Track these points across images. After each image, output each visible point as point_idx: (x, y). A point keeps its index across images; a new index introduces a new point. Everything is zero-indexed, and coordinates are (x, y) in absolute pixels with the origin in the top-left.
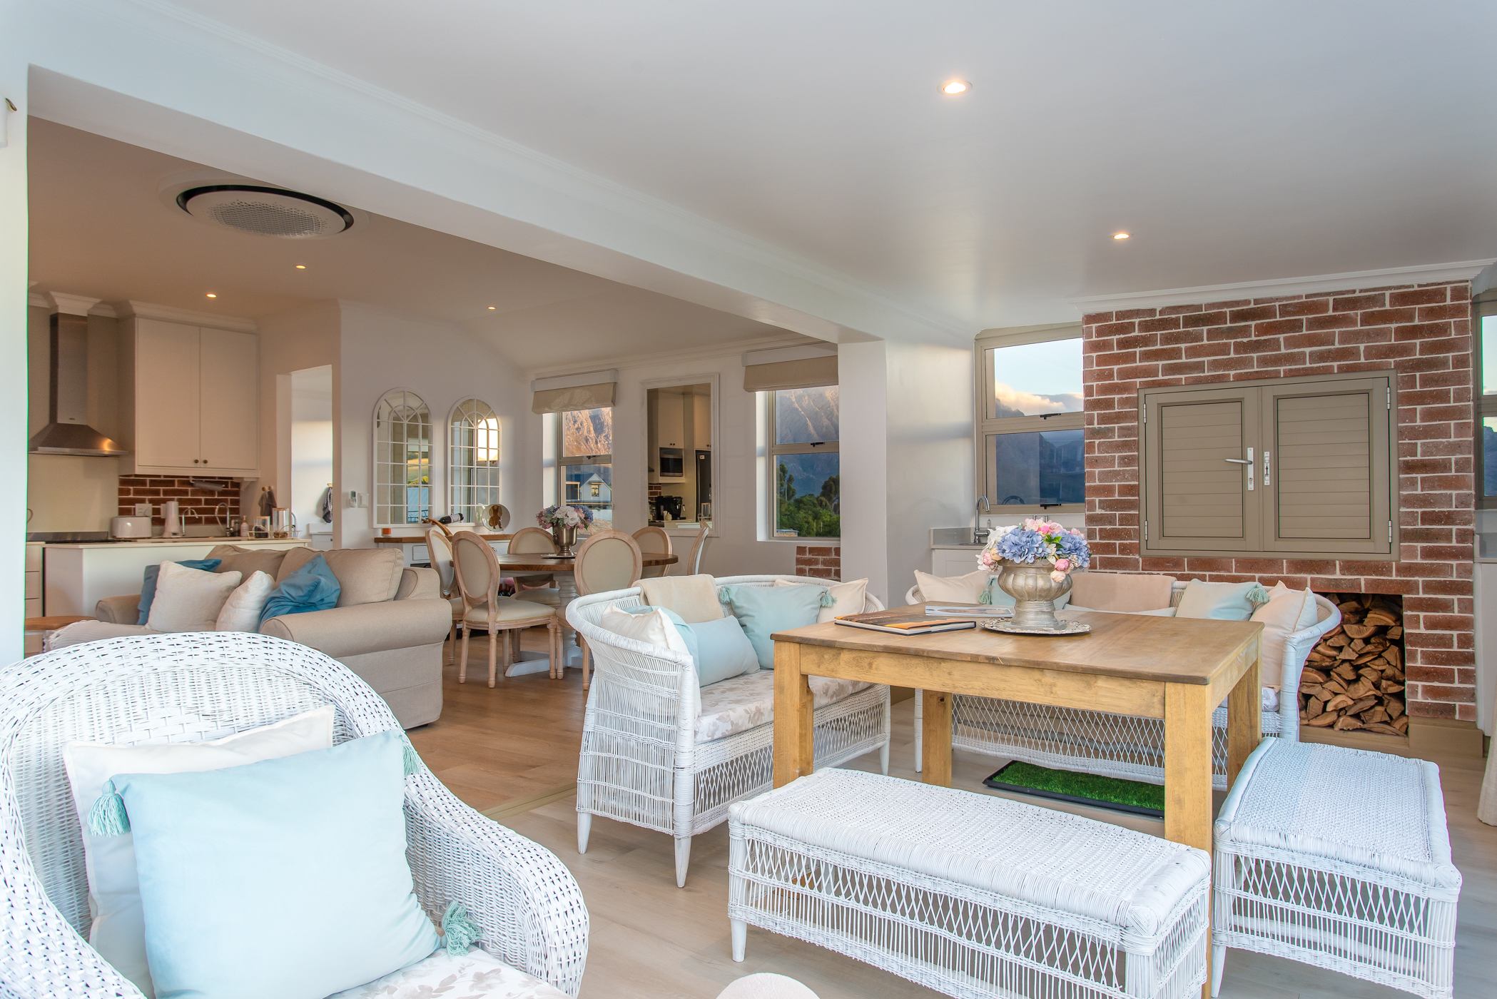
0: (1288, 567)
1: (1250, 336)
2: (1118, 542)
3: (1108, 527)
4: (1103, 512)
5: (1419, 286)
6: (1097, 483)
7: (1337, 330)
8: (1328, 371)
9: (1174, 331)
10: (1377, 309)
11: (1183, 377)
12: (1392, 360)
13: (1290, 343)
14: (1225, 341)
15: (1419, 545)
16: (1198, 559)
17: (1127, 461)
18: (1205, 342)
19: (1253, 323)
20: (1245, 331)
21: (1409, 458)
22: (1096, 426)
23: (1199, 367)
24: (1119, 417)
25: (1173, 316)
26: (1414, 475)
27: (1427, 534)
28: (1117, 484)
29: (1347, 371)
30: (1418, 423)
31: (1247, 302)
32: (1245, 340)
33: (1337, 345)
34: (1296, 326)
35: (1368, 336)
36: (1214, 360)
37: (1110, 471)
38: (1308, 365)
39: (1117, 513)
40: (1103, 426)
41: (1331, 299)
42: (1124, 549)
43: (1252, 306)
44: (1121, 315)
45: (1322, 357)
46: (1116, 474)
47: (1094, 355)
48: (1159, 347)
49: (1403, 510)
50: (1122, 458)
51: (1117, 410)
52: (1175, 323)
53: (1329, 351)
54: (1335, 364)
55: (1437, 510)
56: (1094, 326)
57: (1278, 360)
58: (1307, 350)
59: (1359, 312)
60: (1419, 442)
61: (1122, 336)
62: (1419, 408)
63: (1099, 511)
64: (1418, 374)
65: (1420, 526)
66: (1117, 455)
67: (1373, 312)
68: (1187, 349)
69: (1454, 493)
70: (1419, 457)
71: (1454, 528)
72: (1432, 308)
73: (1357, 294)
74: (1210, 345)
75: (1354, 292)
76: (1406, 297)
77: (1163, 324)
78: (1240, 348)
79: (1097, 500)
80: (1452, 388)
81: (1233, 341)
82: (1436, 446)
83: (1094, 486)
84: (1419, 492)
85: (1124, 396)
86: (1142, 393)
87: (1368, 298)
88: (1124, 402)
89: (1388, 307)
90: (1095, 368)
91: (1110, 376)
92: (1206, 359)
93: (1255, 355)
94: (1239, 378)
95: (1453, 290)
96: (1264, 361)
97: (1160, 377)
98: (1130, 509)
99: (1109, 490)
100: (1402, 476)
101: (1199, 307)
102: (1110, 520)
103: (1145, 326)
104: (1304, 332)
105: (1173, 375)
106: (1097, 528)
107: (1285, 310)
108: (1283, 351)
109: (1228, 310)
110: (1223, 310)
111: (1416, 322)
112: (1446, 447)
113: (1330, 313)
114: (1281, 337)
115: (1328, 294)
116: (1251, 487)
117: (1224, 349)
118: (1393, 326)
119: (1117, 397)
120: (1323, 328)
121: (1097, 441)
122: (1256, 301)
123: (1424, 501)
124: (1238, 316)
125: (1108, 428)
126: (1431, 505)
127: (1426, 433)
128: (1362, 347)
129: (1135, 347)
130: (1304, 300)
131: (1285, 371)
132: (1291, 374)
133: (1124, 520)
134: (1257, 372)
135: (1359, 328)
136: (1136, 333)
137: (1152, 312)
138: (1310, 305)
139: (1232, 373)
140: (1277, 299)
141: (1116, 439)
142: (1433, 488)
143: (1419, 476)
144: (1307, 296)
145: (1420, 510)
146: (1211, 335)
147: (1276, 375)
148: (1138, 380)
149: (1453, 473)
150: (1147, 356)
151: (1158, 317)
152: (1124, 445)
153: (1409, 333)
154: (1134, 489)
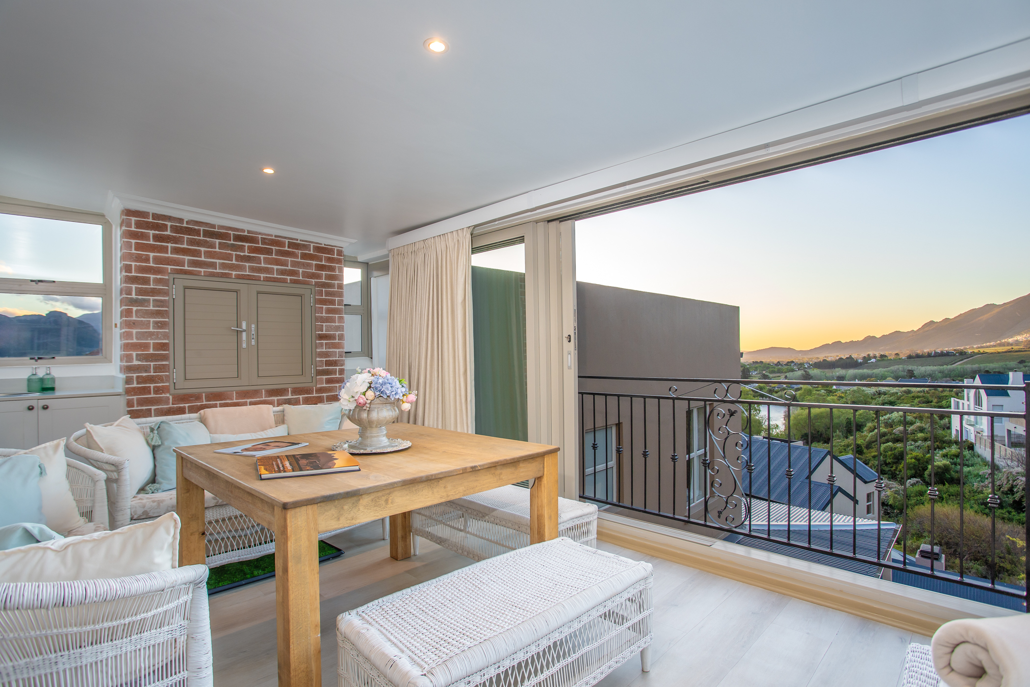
0: (265, 394)
1: (244, 252)
2: (152, 385)
3: (144, 374)
4: (140, 363)
5: (325, 245)
6: (135, 341)
7: (290, 259)
8: (285, 281)
9: (196, 237)
10: (307, 252)
11: (202, 270)
12: (313, 280)
13: (267, 261)
14: (229, 252)
15: (325, 377)
16: (212, 394)
17: (162, 325)
18: (217, 250)
19: (247, 245)
20: (241, 248)
21: (320, 332)
22: (134, 296)
23: (213, 265)
24: (153, 292)
25: (196, 227)
26: (322, 341)
27: (327, 371)
28: (152, 342)
29: (294, 283)
30: (324, 315)
31: (243, 231)
32: (242, 254)
33: (289, 268)
34: (269, 252)
35: (304, 265)
36: (223, 263)
37: (146, 332)
38: (275, 276)
39: (152, 364)
40: (140, 297)
41: (287, 241)
42: (157, 390)
43: (246, 234)
44: (156, 216)
45: (283, 272)
46: (151, 334)
47: (133, 241)
48: (185, 246)
49: (318, 359)
50: (156, 323)
51: (152, 286)
52: (197, 232)
53: (286, 270)
54: (289, 278)
55: (331, 359)
56: (133, 219)
57: (260, 270)
58: (275, 267)
59: (300, 251)
60: (324, 324)
61: (157, 232)
62: (324, 307)
63: (136, 362)
64: (324, 289)
65: (324, 368)
66: (152, 320)
67: (306, 253)
68: (205, 252)
69: (337, 350)
70: (324, 332)
71: (338, 368)
72: (329, 257)
73: (299, 242)
74: (220, 252)
75: (297, 240)
76: (319, 249)
77: (189, 231)
78: (239, 258)
79: (134, 354)
80: (337, 298)
81: (234, 253)
82: (331, 326)
83: (132, 343)
84: (324, 350)
85: (159, 277)
86: (172, 276)
87: (304, 245)
88: (159, 281)
89: (312, 252)
90: (134, 251)
91: (147, 260)
92: (218, 261)
93: (247, 264)
94: (239, 277)
95: (338, 250)
96: (252, 269)
97: (186, 268)
98: (162, 360)
99: (146, 346)
100: (317, 342)
101: (213, 226)
102: (146, 369)
103: (175, 229)
104: (274, 256)
105: (196, 267)
106: (135, 375)
107: (264, 241)
108: (263, 265)
109: (232, 233)
110: (229, 232)
111: (323, 263)
112: (334, 327)
113: (286, 249)
114: (262, 256)
115: (285, 238)
116: (244, 345)
117: (229, 257)
118: (314, 262)
119: (152, 277)
120: (283, 256)
121: (135, 309)
122: (249, 232)
123: (326, 354)
124: (238, 238)
125: (144, 300)
126: (329, 356)
127: (327, 320)
128: (301, 270)
129: (168, 242)
130: (274, 238)
131: (263, 277)
132: (267, 279)
133: (157, 369)
134: (248, 275)
135: (299, 260)
136: (168, 233)
137: (181, 220)
138: (277, 242)
139: (234, 273)
140: (260, 234)
141: (151, 308)
142: (329, 348)
143: (324, 342)
144: (276, 236)
145: (324, 359)
146: (221, 246)
147: (258, 279)
148: (170, 267)
149: (337, 341)
150: (176, 251)
151: (185, 225)
152: (158, 313)
153: (320, 267)
154: (164, 346)
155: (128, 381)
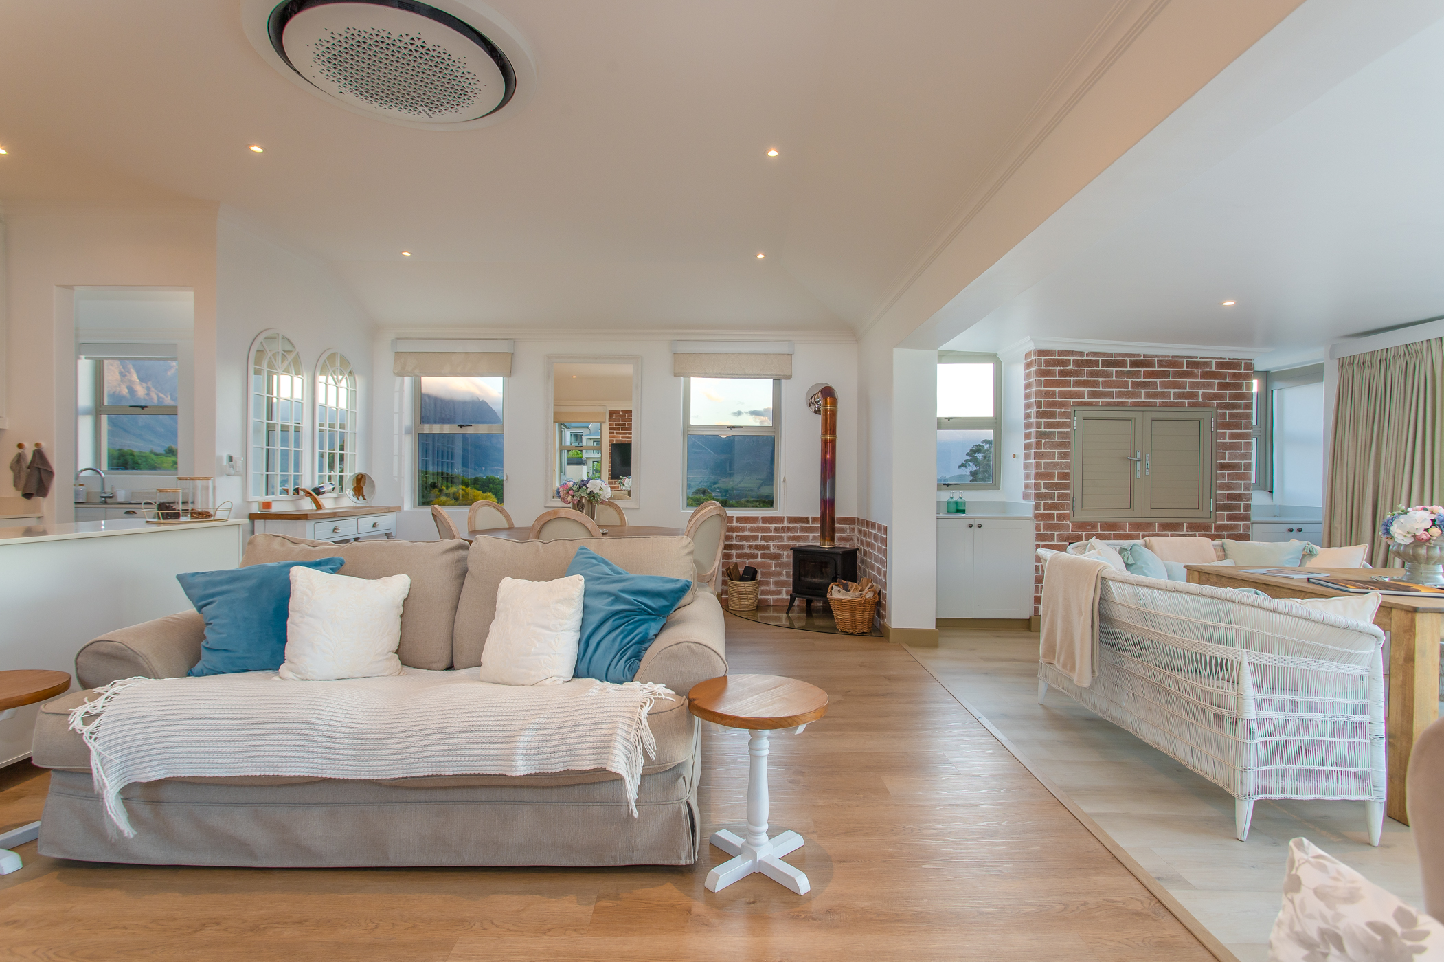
0: (1158, 527)
1: (1140, 378)
2: (1056, 512)
3: (1050, 502)
4: (1046, 491)
5: (1229, 359)
6: (1043, 471)
7: (1188, 380)
8: (1182, 405)
9: (1095, 368)
10: (1209, 370)
11: (1100, 400)
12: (1215, 402)
13: (1163, 385)
14: (1126, 379)
15: (1226, 513)
16: (1106, 523)
17: (1064, 456)
18: (1114, 378)
19: (1142, 370)
20: (1137, 374)
21: (1222, 461)
22: (1043, 429)
23: (1110, 395)
24: (1059, 425)
25: (1095, 359)
26: (1224, 472)
27: (1230, 507)
28: (1056, 471)
29: (1192, 406)
30: (1227, 441)
31: (1139, 355)
32: (1138, 380)
33: (1188, 390)
34: (1166, 374)
35: (1203, 385)
36: (1120, 391)
37: (1052, 463)
38: (1172, 400)
39: (1056, 492)
40: (1048, 430)
41: (1185, 360)
42: (1060, 517)
43: (1142, 358)
44: (1062, 353)
45: (1179, 396)
46: (1056, 464)
47: (1043, 379)
48: (1085, 378)
49: (1218, 492)
50: (1060, 454)
51: (1057, 420)
52: (1096, 363)
53: (1184, 392)
54: (1187, 401)
55: (1234, 492)
56: (1043, 358)
57: (1156, 395)
58: (1172, 391)
59: (1200, 370)
60: (1227, 452)
61: (1062, 368)
62: (1228, 431)
63: (1043, 490)
64: (1227, 411)
65: (1226, 502)
66: (1057, 451)
67: (1206, 371)
68: (1103, 382)
69: (1243, 482)
70: (1227, 461)
71: (1242, 503)
72: (1235, 373)
73: (1198, 359)
74: (1117, 381)
75: (1197, 357)
76: (1223, 365)
77: (1089, 363)
78: (1135, 385)
79: (1042, 482)
80: (1243, 421)
81: (1130, 380)
82: (1235, 454)
83: (1041, 473)
84: (1226, 482)
85: (1063, 410)
86: (1073, 409)
87: (1204, 362)
88: (1063, 414)
89: (1214, 369)
90: (1043, 388)
91: (1053, 395)
92: (1114, 390)
93: (1143, 391)
94: (1134, 404)
95: (1245, 364)
96: (1148, 395)
97: (1086, 399)
98: (1064, 489)
99: (1051, 476)
100: (1218, 472)
101: (1110, 355)
102: (1051, 497)
103: (1078, 363)
104: (1171, 379)
105: (1094, 398)
106: (1042, 502)
107: (1160, 364)
108: (1159, 390)
109: (1128, 359)
110: (1125, 359)
111: (1227, 381)
112: (1239, 455)
113: (1185, 369)
114: (1158, 380)
115: (1184, 357)
116: (1139, 475)
117: (1125, 385)
118: (1216, 381)
119: (1058, 410)
120: (1180, 378)
121: (1043, 441)
122: (1145, 356)
123: (1229, 487)
124: (1135, 364)
125: (1051, 432)
126: (1232, 489)
127: (1231, 446)
128: (1200, 392)
129: (1071, 377)
130: (1171, 359)
131: (1159, 402)
132: (1163, 405)
133: (1061, 497)
134: (1144, 402)
135: (1199, 380)
136: (1071, 367)
137: (1082, 353)
138: (1173, 363)
139: (1130, 401)
140: (1156, 356)
141: (1056, 440)
142: (1233, 479)
143: (1227, 472)
144: (1173, 357)
145: (1226, 492)
146: (1118, 374)
147: (1154, 405)
148: (1072, 400)
149: (1243, 471)
150: (1078, 384)
151: (1085, 358)
152: (1062, 445)
153: (1224, 386)
154: (1065, 476)
155: (1037, 507)
